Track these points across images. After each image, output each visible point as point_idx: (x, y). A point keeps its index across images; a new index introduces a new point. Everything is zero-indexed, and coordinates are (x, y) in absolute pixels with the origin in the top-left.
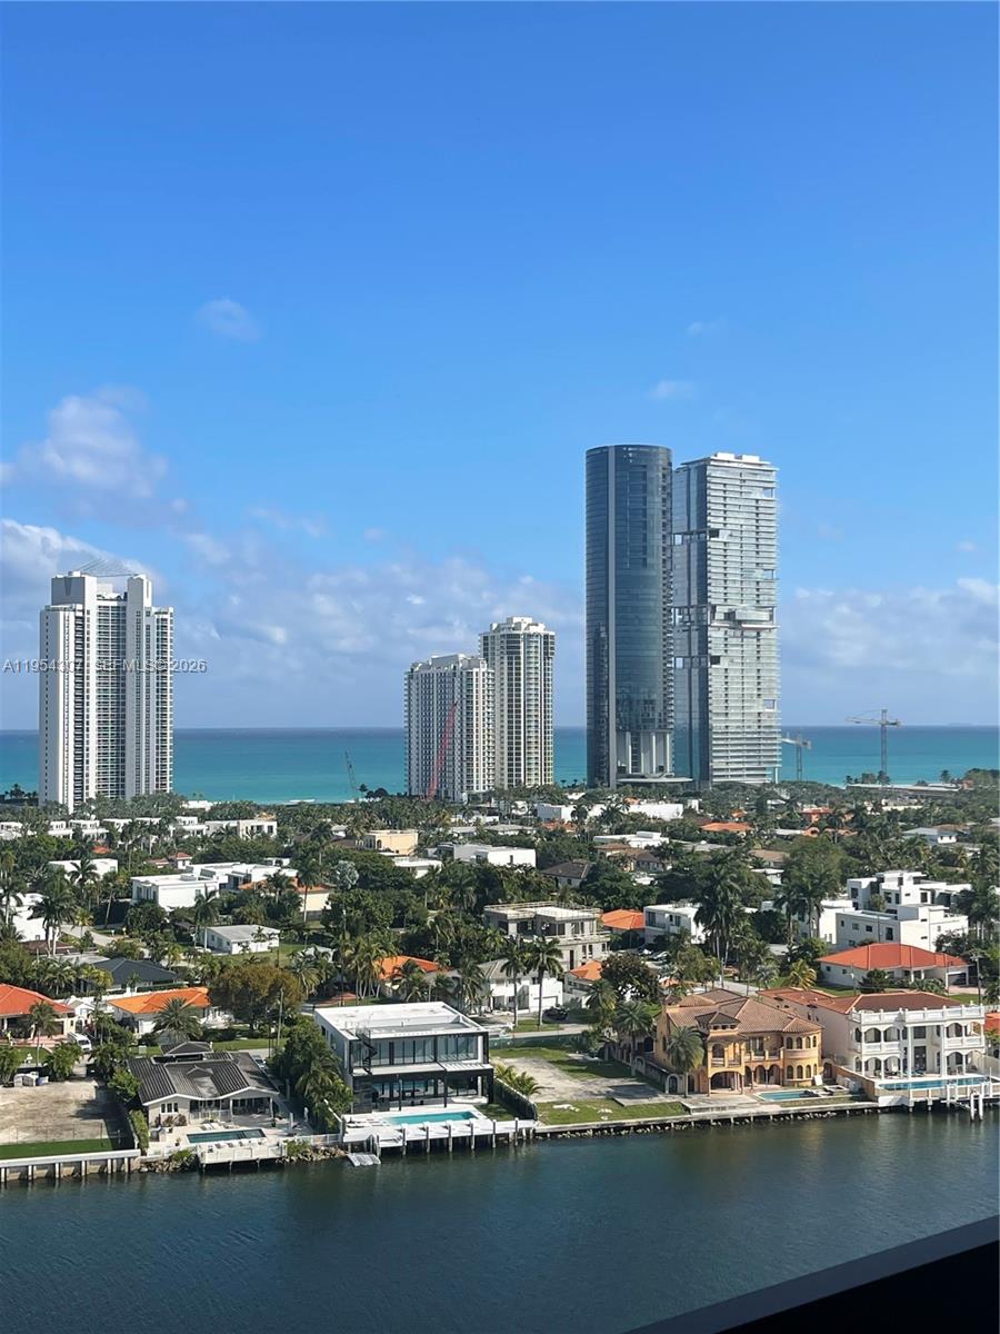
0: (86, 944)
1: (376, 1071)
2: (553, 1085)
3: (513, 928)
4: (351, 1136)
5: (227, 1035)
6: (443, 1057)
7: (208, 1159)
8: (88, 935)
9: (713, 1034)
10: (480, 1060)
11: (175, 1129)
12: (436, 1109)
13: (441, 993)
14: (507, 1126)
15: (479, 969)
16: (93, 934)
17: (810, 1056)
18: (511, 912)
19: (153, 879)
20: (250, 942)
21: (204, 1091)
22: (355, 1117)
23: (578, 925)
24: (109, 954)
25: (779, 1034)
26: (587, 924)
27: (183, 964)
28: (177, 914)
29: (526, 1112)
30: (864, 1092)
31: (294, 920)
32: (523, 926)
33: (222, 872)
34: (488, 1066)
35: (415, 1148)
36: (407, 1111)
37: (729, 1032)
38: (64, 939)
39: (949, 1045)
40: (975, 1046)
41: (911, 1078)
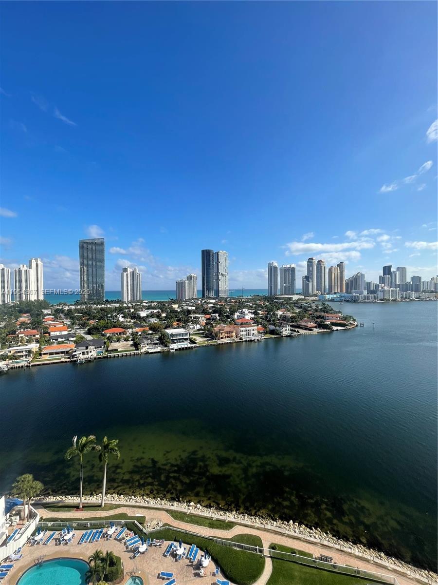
0: (130, 322)
1: (174, 338)
2: (199, 340)
3: (192, 318)
4: (171, 347)
5: (152, 334)
6: (183, 336)
7: (150, 352)
9: (221, 332)
11: (145, 347)
12: (183, 343)
13: (183, 327)
14: (193, 345)
15: (188, 324)
16: (131, 320)
17: (234, 334)
18: (192, 316)
19: (140, 312)
20: (154, 321)
21: (149, 342)
22: (171, 345)
23: (202, 317)
24: (134, 323)
25: (230, 331)
27: (145, 324)
28: (143, 317)
29: (195, 343)
30: (241, 339)
31: (161, 317)
32: (194, 318)
33: (150, 311)
34: (190, 337)
35: (180, 349)
36: (178, 344)
37: (223, 331)
38: (127, 321)
39: (252, 332)
40: (256, 332)
41: (247, 337)
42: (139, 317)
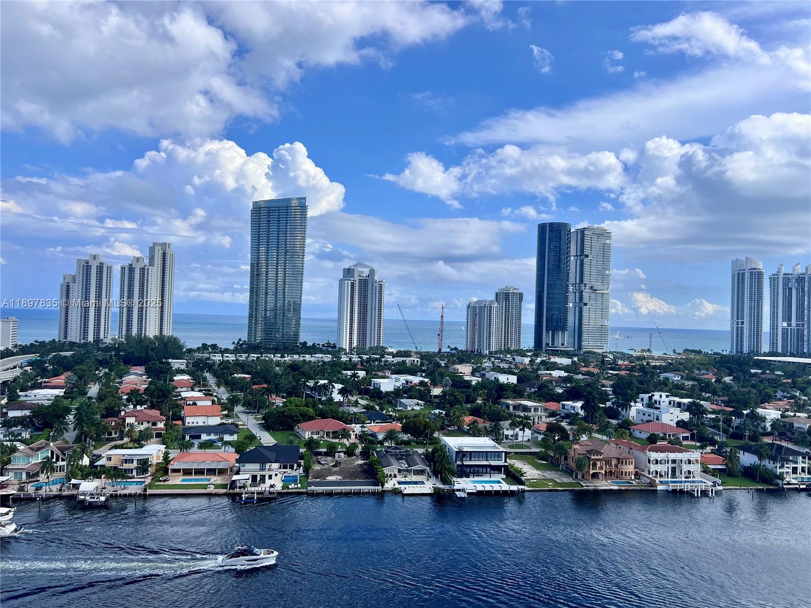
0: (356, 403)
1: (466, 463)
2: (530, 472)
3: (511, 408)
4: (457, 487)
5: (407, 443)
6: (489, 459)
7: (405, 492)
8: (357, 400)
9: (593, 457)
10: (503, 461)
11: (393, 479)
13: (487, 433)
14: (514, 488)
15: (499, 424)
16: (359, 400)
17: (630, 468)
18: (510, 402)
19: (378, 380)
20: (413, 405)
21: (403, 465)
22: (459, 480)
23: (536, 410)
24: (366, 407)
25: (618, 459)
26: (540, 409)
27: (391, 413)
28: (387, 394)
29: (521, 482)
30: (652, 483)
31: (428, 398)
32: (515, 407)
33: (403, 378)
34: (506, 464)
35: (480, 493)
36: (476, 479)
37: (599, 457)
38: (349, 401)
39: (685, 467)
40: (696, 468)
41: (669, 479)
42: (377, 395)
